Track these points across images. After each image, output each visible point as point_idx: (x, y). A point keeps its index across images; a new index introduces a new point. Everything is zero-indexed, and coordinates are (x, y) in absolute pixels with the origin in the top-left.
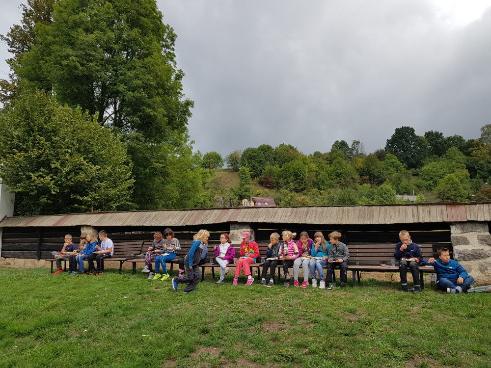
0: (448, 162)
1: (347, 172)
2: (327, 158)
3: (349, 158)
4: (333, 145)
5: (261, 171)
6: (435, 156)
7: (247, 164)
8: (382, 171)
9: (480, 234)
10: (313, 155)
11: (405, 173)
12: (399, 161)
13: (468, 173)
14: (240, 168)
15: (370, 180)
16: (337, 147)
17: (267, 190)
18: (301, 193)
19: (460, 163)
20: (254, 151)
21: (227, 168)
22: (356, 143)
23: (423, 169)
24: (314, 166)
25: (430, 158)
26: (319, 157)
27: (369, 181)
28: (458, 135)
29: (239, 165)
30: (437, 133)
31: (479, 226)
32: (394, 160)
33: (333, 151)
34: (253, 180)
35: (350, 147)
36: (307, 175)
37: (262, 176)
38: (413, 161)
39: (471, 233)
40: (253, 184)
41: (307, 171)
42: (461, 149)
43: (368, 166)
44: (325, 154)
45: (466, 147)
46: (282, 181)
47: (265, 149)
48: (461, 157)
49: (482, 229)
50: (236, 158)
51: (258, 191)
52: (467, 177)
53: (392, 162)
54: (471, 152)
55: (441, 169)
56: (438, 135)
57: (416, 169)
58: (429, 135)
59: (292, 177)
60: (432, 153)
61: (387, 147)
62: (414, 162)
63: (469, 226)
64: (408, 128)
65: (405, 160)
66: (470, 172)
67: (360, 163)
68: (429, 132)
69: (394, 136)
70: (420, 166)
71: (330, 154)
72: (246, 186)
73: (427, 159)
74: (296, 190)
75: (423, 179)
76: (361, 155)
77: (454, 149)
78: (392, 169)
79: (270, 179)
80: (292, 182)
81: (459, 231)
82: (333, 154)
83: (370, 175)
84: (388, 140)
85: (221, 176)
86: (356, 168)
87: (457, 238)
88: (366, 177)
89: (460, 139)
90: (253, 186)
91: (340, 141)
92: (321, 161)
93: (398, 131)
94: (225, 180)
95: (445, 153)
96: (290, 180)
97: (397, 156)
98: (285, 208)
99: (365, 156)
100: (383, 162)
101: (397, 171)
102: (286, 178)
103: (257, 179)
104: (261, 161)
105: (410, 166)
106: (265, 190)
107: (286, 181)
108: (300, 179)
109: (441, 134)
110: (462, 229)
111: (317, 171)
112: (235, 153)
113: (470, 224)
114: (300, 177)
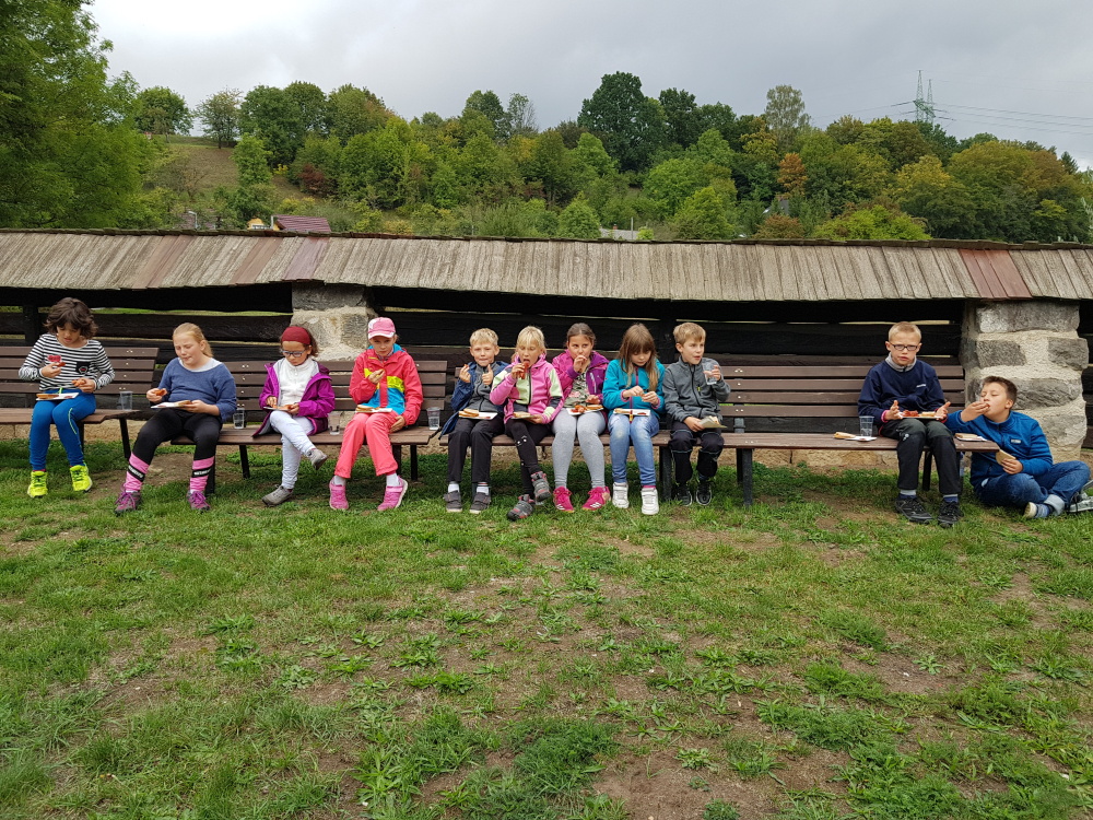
0: (701, 161)
1: (498, 169)
2: (455, 132)
3: (502, 136)
4: (469, 102)
5: (295, 149)
6: (676, 145)
7: (257, 130)
8: (569, 173)
9: (1056, 335)
10: (421, 120)
11: (616, 180)
12: (607, 151)
13: (734, 187)
14: (236, 139)
15: (545, 191)
16: (475, 106)
17: (311, 199)
18: (392, 213)
19: (722, 164)
20: (274, 94)
21: (201, 134)
22: (519, 100)
23: (652, 173)
24: (423, 148)
25: (665, 149)
26: (436, 126)
27: (542, 193)
28: (724, 104)
29: (236, 130)
30: (684, 95)
31: (1057, 312)
32: (595, 149)
33: (468, 116)
34: (272, 171)
35: (505, 110)
36: (406, 170)
37: (296, 164)
38: (632, 153)
39: (1033, 332)
40: (274, 182)
41: (407, 157)
42: (725, 134)
43: (542, 159)
44: (449, 120)
45: (736, 131)
46: (345, 178)
47: (304, 94)
48: (724, 151)
49: (1062, 323)
50: (228, 110)
51: (287, 200)
52: (732, 195)
53: (592, 154)
54: (744, 144)
55: (687, 175)
56: (687, 100)
57: (637, 173)
58: (668, 96)
59: (371, 171)
60: (671, 139)
61: (583, 117)
62: (634, 156)
63: (1030, 312)
64: (629, 76)
65: (619, 151)
66: (737, 187)
67: (526, 150)
68: (670, 90)
69: (598, 92)
70: (647, 165)
71: (463, 121)
72: (255, 186)
73: (661, 152)
74: (381, 203)
75: (650, 196)
76: (528, 132)
77: (713, 133)
78: (592, 170)
79: (317, 173)
80: (373, 184)
81: (1002, 326)
82: (470, 122)
83: (544, 180)
84: (585, 102)
85: (186, 154)
86: (516, 161)
87: (993, 346)
88: (538, 184)
89: (726, 112)
90: (272, 187)
91: (483, 93)
92: (440, 136)
93: (609, 82)
94: (197, 168)
95: (695, 143)
96: (366, 179)
97: (603, 141)
98: (484, 243)
99: (535, 134)
100: (573, 151)
101: (601, 174)
102: (356, 173)
103: (282, 169)
104: (294, 124)
105: (627, 165)
106: (307, 199)
107: (356, 179)
108: (392, 178)
109: (693, 97)
110: (1012, 321)
111: (432, 163)
112: (224, 97)
113: (1034, 307)
114: (392, 174)
